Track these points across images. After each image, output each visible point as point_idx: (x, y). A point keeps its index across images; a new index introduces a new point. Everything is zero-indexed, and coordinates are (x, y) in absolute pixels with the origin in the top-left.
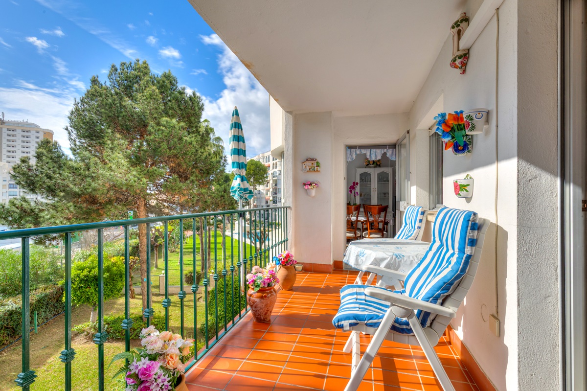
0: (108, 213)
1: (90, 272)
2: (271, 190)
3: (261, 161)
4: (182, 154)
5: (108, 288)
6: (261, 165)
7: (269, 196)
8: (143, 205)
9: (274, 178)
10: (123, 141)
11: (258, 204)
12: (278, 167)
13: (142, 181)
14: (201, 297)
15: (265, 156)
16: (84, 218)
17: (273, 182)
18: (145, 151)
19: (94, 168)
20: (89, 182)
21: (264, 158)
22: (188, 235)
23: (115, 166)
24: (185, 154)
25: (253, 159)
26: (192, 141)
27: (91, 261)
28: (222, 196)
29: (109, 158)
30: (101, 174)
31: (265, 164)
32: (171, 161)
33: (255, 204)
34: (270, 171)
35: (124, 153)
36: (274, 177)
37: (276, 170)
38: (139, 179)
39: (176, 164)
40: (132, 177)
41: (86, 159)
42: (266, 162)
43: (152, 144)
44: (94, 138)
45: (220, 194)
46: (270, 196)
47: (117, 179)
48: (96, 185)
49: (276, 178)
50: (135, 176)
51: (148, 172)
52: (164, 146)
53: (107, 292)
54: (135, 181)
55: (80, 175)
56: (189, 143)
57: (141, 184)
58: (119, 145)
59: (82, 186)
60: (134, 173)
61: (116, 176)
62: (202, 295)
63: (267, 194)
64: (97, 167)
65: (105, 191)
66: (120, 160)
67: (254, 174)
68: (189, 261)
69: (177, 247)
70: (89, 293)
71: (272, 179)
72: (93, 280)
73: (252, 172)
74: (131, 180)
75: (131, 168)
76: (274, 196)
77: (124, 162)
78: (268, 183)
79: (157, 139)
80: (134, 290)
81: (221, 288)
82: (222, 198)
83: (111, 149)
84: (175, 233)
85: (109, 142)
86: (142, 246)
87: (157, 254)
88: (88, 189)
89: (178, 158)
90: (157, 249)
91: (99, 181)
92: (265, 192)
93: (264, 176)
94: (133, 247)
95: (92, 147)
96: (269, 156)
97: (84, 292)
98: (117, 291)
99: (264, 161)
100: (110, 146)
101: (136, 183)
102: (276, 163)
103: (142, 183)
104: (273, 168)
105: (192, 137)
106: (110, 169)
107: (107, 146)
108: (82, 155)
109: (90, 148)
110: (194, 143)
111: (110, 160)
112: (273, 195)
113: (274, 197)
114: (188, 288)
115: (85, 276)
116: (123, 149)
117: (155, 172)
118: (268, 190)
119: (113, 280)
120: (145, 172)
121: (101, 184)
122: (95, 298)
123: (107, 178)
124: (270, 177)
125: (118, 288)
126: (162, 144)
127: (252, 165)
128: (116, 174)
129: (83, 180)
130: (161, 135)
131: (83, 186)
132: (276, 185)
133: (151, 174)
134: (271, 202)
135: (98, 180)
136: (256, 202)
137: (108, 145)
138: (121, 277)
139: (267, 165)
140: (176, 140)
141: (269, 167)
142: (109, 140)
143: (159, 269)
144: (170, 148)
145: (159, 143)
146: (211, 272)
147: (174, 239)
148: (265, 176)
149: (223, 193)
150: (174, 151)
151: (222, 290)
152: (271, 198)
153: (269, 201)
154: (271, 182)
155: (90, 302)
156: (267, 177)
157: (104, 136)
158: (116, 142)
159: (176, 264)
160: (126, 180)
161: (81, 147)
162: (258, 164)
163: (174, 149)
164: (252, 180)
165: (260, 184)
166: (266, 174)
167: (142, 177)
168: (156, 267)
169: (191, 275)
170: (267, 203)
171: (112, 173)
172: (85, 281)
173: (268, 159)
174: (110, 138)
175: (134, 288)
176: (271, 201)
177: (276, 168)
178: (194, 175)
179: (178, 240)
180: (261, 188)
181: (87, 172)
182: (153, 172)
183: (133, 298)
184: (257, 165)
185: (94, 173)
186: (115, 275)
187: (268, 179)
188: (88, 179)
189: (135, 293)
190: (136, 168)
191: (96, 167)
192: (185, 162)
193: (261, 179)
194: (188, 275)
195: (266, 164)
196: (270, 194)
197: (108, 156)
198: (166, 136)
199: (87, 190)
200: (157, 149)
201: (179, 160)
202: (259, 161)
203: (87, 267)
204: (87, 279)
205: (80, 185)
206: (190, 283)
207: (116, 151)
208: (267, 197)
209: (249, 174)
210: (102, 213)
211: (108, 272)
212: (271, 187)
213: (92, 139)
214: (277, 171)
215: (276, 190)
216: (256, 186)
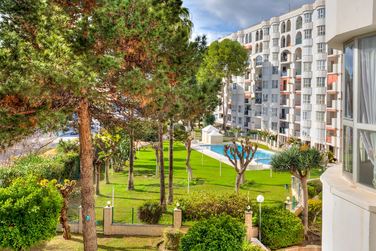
0: (42, 124)
1: (13, 203)
2: (253, 83)
3: (238, 40)
4: (145, 35)
5: (37, 227)
6: (239, 47)
7: (249, 91)
8: (87, 108)
9: (257, 67)
10: (64, 17)
11: (234, 104)
12: (263, 50)
13: (90, 75)
14: (162, 243)
15: (245, 33)
16: (9, 130)
17: (256, 71)
18: (94, 31)
19: (25, 57)
20: (17, 76)
21: (243, 37)
22: (138, 146)
23: (52, 53)
24: (150, 34)
25: (227, 38)
26: (160, 15)
27: (15, 188)
28: (201, 98)
29: (43, 41)
30: (34, 66)
31: (245, 45)
32: (130, 46)
33: (229, 103)
34: (252, 56)
35: (65, 34)
36: (257, 64)
37: (261, 54)
38: (86, 74)
39: (136, 50)
40: (76, 70)
41: (12, 43)
42: (247, 43)
43: (104, 19)
44: (22, 11)
45: (198, 95)
46: (251, 93)
47: (56, 72)
48: (27, 81)
49: (261, 66)
50: (80, 69)
51: (98, 62)
52: (121, 22)
53: (36, 234)
54: (81, 77)
55: (5, 66)
56: (157, 17)
57: (88, 81)
58: (57, 21)
59: (7, 83)
60: (79, 63)
61: (55, 69)
62: (163, 239)
63: (247, 89)
64: (29, 56)
65: (39, 91)
66: (60, 45)
67: (229, 61)
68: (141, 185)
69: (124, 165)
70: (13, 234)
71: (255, 68)
72: (18, 215)
73: (226, 57)
74: (74, 75)
75: (75, 56)
76: (257, 92)
77: (65, 47)
78: (248, 73)
79: (111, 13)
80: (69, 227)
81: (197, 235)
82: (201, 100)
83: (47, 27)
84: (122, 144)
85: (44, 18)
86: (85, 169)
87: (98, 175)
88: (15, 87)
89: (140, 41)
90: (99, 167)
91: (31, 77)
92: (243, 86)
93: (243, 63)
94: (66, 163)
95: (19, 25)
96: (250, 34)
97: (5, 232)
98: (49, 232)
99: (243, 41)
100: (45, 23)
101: (83, 80)
102: (261, 44)
103: (90, 79)
104: (257, 51)
105: (160, 8)
106: (46, 58)
107: (41, 23)
108: (5, 37)
109: (16, 26)
110: (164, 18)
111: (44, 44)
112: (256, 90)
113: (256, 94)
114: (143, 228)
115: (8, 209)
116: (64, 28)
117: (108, 62)
118: (249, 84)
119: (44, 216)
120: (94, 62)
121: (33, 80)
122: (20, 240)
123: (42, 72)
124: (252, 65)
125: (51, 228)
126: (117, 20)
127: (227, 46)
128: (54, 65)
129: (8, 74)
130: (116, 6)
131: (9, 83)
132: (260, 76)
133: (102, 65)
134: (254, 101)
135: (30, 74)
136: (230, 100)
137: (43, 21)
138: (54, 211)
139: (247, 48)
140: (138, 13)
141: (251, 49)
142: (43, 14)
143: (102, 196)
144: (128, 26)
145: (113, 19)
146: (176, 205)
147: (120, 152)
148: (245, 63)
149: (202, 93)
150: (134, 30)
151: (198, 239)
152: (253, 95)
153: (250, 100)
154: (253, 71)
155: (13, 247)
156: (247, 65)
157: (37, 8)
158: (54, 18)
159: (124, 189)
160: (68, 74)
161: (4, 24)
162: (236, 46)
163: (134, 27)
164: (225, 68)
165: (237, 74)
166: (246, 60)
167: (91, 71)
168: (98, 193)
169: (147, 210)
170: (247, 102)
171: (49, 64)
172: (8, 216)
173: (249, 38)
174: (44, 11)
175: (70, 225)
176: (252, 99)
177: (261, 51)
178: (161, 66)
179: (125, 154)
180: (238, 80)
181: (14, 63)
182: (105, 62)
183: (68, 239)
184: (234, 46)
185: (24, 64)
186: (47, 209)
187: (250, 67)
188: (16, 73)
189: (71, 232)
190: (81, 57)
191: (27, 56)
192: (150, 47)
193: (239, 67)
194: (143, 209)
195: (247, 46)
196: (251, 89)
197: (42, 38)
198: (124, 8)
199: (14, 89)
200: (111, 27)
201: (140, 44)
202: (236, 42)
203: (10, 196)
204: (10, 214)
205: (5, 80)
206: (146, 221)
207: (53, 30)
208: (247, 94)
209: (222, 60)
210: (33, 121)
211: (38, 205)
212: (253, 79)
213: (20, 14)
214: (263, 56)
215: (260, 83)
216: (231, 77)
